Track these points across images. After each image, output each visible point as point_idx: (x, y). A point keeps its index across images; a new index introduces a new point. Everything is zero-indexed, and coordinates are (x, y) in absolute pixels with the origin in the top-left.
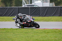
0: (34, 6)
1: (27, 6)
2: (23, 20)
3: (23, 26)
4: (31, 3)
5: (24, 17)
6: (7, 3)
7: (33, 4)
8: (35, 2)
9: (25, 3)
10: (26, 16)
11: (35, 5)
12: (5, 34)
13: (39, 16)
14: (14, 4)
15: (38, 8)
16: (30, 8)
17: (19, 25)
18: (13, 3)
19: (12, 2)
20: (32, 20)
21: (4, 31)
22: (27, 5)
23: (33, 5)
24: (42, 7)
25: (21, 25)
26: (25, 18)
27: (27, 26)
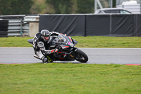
0: (122, 13)
1: (105, 11)
2: (51, 43)
3: (51, 58)
4: (114, 6)
5: (54, 38)
6: (60, 6)
7: (118, 7)
8: (124, 3)
9: (101, 6)
10: (57, 35)
11: (122, 10)
12: (55, 76)
13: (133, 36)
14: (75, 7)
15: (131, 17)
16: (112, 16)
17: (41, 56)
18: (73, 6)
19: (72, 4)
20: (72, 45)
21: (51, 69)
22: (104, 9)
23: (119, 11)
24: (138, 15)
25: (46, 55)
26: (56, 39)
27: (60, 57)
